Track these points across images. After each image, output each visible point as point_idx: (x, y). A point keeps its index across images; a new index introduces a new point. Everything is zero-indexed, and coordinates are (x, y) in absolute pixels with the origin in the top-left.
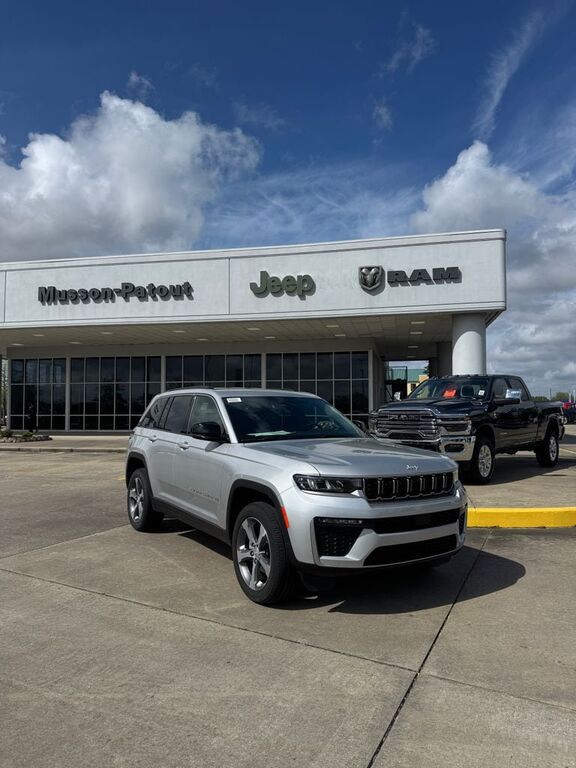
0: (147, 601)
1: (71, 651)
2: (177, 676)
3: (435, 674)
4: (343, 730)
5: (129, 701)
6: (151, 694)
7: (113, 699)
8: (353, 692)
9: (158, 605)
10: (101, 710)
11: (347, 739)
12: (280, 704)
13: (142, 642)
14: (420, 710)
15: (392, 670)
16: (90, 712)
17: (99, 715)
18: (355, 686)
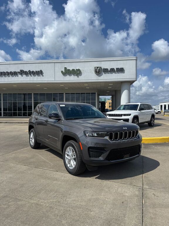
0: (50, 169)
1: (33, 187)
2: (70, 193)
3: (148, 187)
4: (130, 207)
5: (59, 202)
6: (65, 199)
7: (53, 201)
8: (127, 194)
9: (54, 170)
10: (51, 205)
11: (132, 210)
12: (107, 200)
13: (55, 182)
14: (149, 199)
15: (135, 187)
16: (47, 206)
17: (51, 207)
18: (126, 193)
